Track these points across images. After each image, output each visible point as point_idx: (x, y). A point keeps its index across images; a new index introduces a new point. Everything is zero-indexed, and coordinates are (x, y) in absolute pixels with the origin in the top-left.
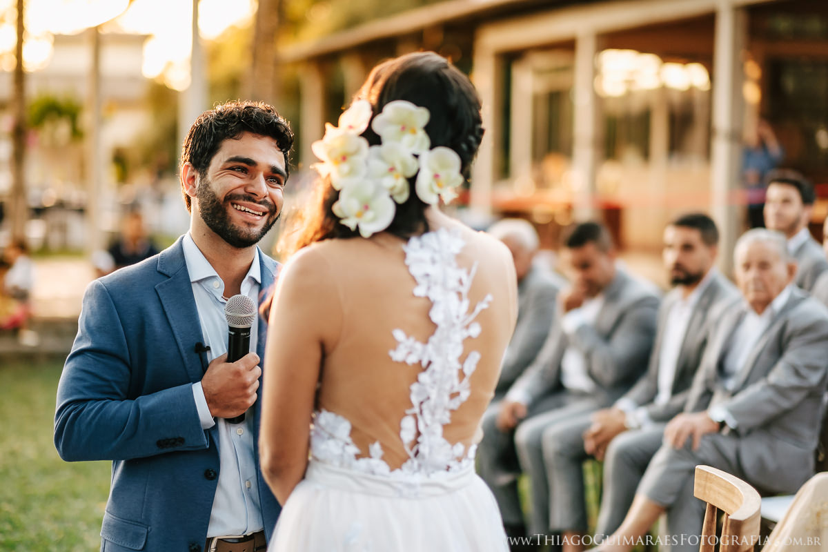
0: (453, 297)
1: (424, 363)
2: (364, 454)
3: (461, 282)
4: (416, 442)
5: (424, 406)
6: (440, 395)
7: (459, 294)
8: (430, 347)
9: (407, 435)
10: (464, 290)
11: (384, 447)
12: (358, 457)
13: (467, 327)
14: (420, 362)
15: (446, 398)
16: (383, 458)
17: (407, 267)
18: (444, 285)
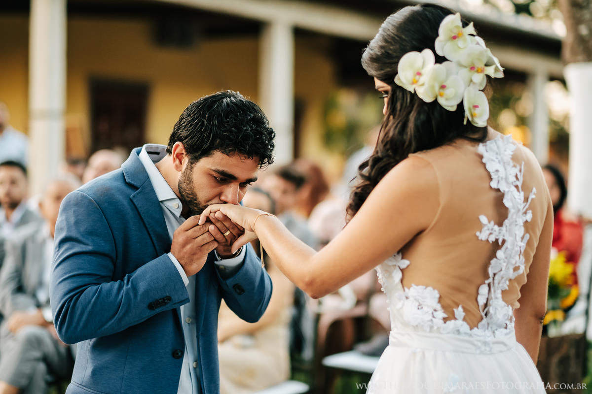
0: (513, 189)
1: (500, 242)
2: (450, 316)
3: (516, 177)
4: (486, 305)
5: (496, 277)
6: (507, 268)
7: (517, 187)
8: (504, 228)
9: (482, 301)
10: (519, 184)
11: (465, 310)
12: (445, 320)
13: (525, 213)
14: (497, 240)
15: (511, 271)
16: (464, 319)
17: (484, 165)
18: (506, 179)
